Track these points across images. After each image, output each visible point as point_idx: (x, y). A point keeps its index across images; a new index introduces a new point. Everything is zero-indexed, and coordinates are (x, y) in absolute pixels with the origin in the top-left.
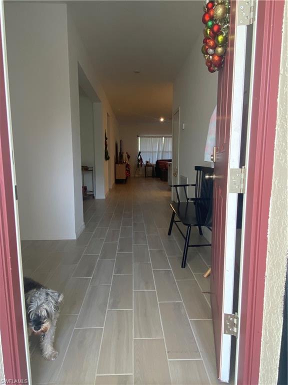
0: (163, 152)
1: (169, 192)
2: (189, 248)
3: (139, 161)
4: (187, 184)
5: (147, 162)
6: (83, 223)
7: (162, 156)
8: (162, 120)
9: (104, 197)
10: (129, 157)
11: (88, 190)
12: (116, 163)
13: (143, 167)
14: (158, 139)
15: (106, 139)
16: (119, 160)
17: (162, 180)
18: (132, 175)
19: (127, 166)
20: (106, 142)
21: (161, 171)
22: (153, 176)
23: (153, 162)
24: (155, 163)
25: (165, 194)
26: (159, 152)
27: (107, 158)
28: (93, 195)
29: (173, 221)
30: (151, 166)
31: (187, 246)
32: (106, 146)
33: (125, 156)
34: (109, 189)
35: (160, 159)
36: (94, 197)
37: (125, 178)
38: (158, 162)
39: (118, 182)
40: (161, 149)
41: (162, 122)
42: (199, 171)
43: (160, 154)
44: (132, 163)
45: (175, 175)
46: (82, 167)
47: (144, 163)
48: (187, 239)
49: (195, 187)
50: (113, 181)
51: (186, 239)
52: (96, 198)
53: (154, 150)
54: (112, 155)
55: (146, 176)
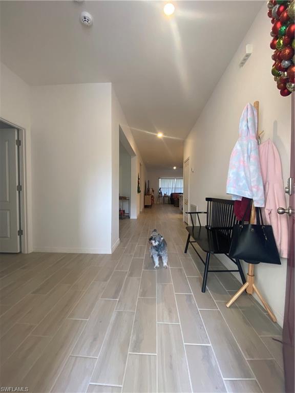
0: (175, 188)
1: (181, 215)
2: (208, 273)
3: (160, 193)
4: (197, 211)
5: (165, 194)
6: (119, 239)
7: (175, 190)
8: (175, 168)
9: (136, 218)
10: (153, 191)
11: (126, 212)
12: (145, 195)
13: (162, 198)
14: (172, 180)
15: (139, 179)
16: (147, 193)
17: (175, 206)
18: (155, 203)
19: (152, 197)
20: (138, 181)
21: (174, 200)
22: (169, 204)
23: (169, 194)
24: (170, 195)
25: (178, 216)
26: (172, 188)
27: (139, 191)
28: (129, 216)
29: (188, 241)
30: (167, 196)
31: (207, 271)
32: (139, 183)
33: (151, 190)
34: (140, 212)
35: (173, 192)
36: (129, 218)
37: (150, 204)
38: (172, 194)
39: (146, 207)
40: (174, 186)
41: (175, 170)
42: (209, 202)
43: (174, 189)
44: (156, 195)
45: (186, 203)
46: (120, 197)
47: (163, 195)
48: (207, 264)
49: (206, 214)
50: (143, 206)
51: (205, 264)
52: (131, 218)
53: (170, 187)
54: (142, 189)
55: (164, 203)
